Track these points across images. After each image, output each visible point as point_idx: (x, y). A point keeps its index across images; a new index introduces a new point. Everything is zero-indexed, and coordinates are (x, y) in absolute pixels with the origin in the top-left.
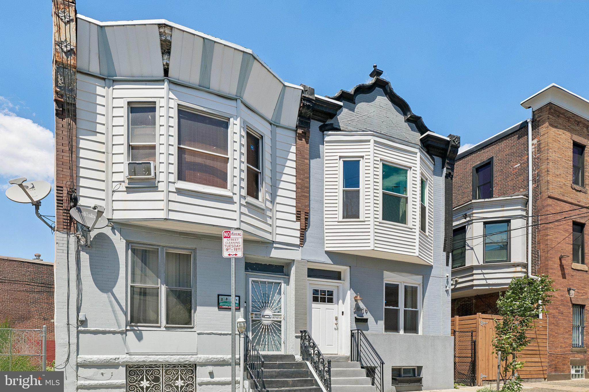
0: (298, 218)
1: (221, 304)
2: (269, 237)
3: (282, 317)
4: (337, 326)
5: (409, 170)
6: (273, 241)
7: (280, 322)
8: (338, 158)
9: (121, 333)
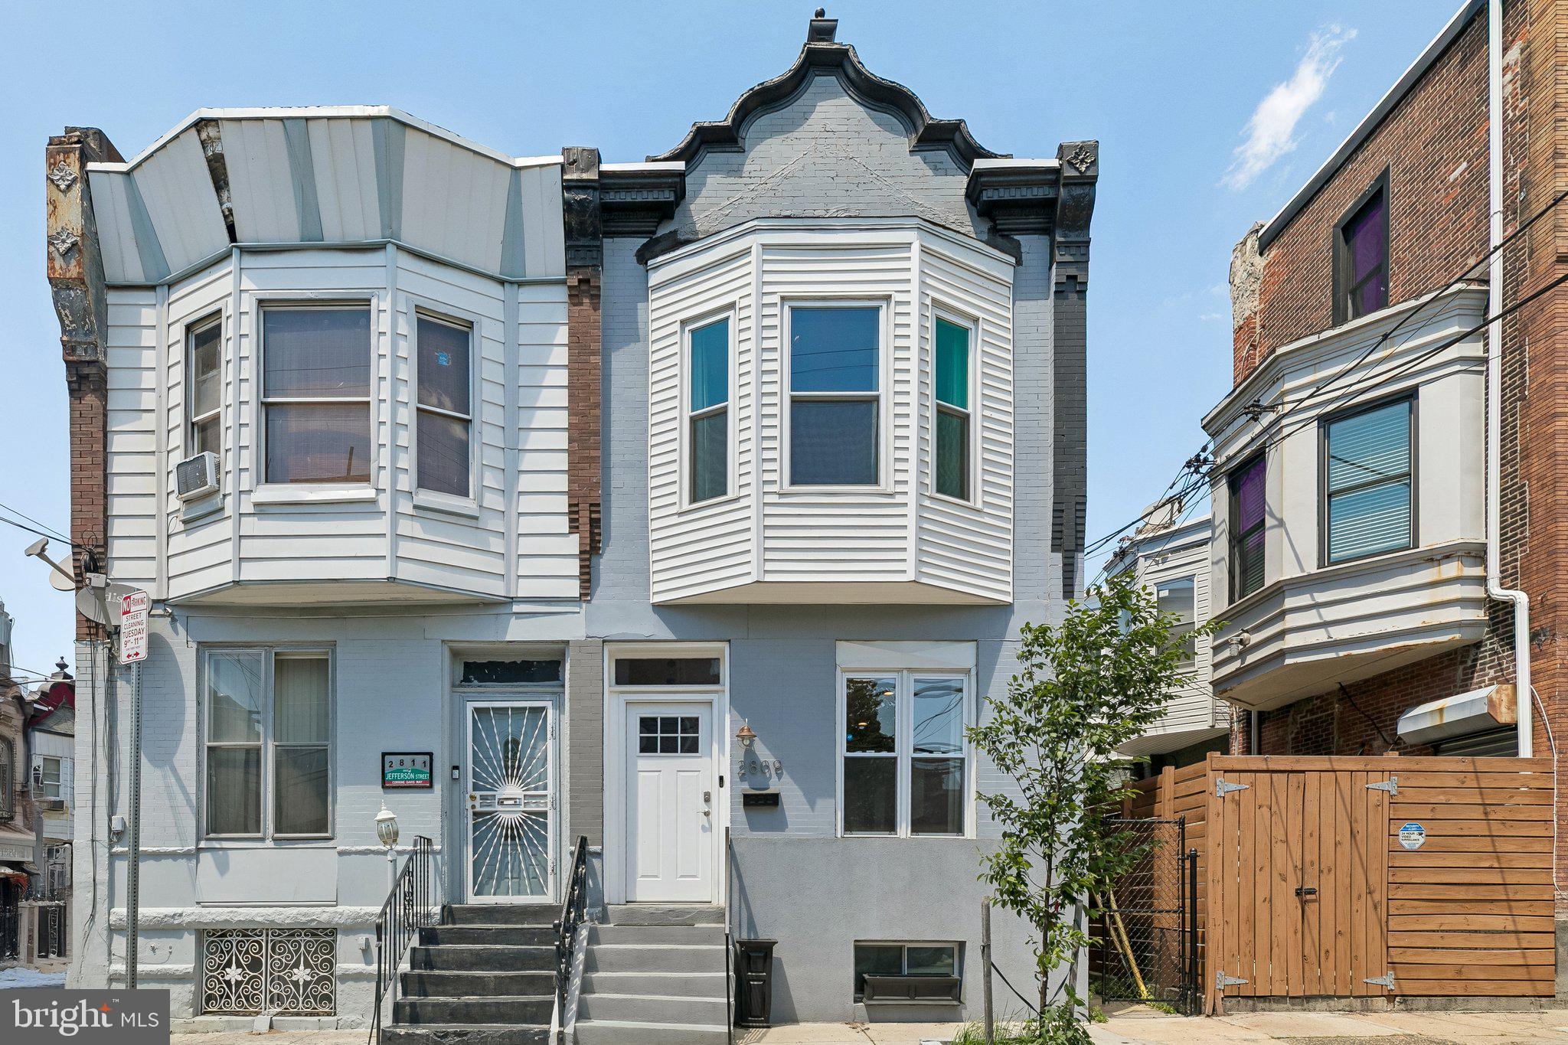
0: (574, 526)
1: (388, 777)
2: (496, 588)
3: (549, 799)
4: (708, 820)
5: (885, 306)
6: (512, 598)
7: (544, 814)
8: (677, 327)
9: (187, 855)
